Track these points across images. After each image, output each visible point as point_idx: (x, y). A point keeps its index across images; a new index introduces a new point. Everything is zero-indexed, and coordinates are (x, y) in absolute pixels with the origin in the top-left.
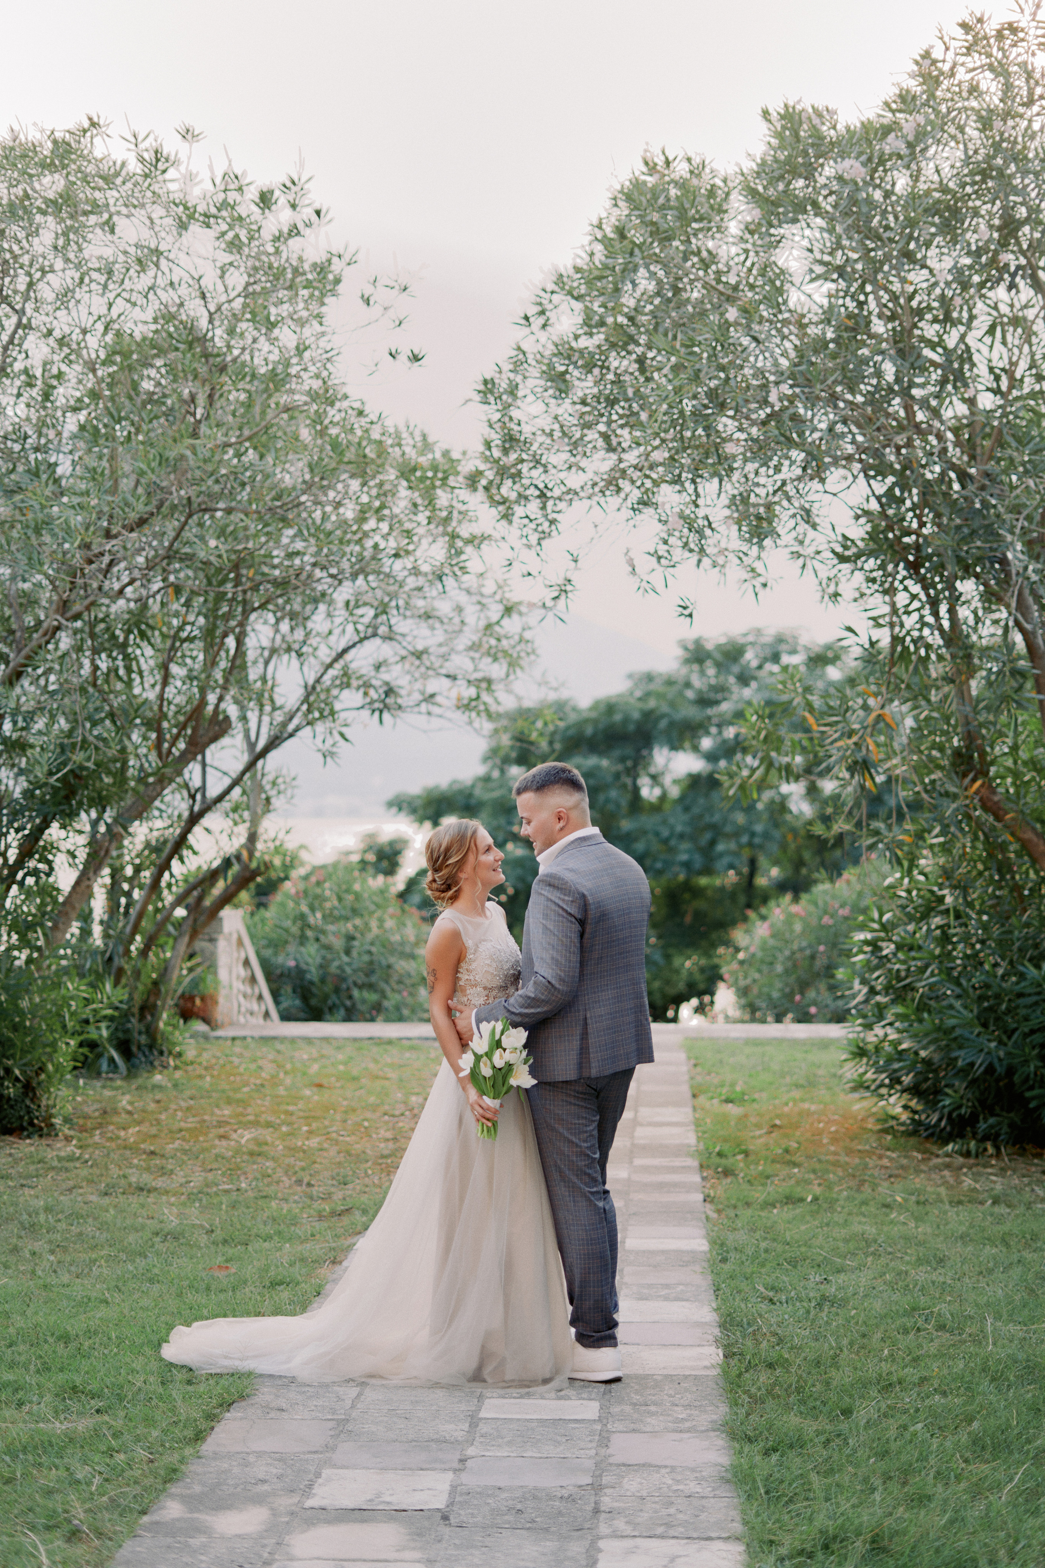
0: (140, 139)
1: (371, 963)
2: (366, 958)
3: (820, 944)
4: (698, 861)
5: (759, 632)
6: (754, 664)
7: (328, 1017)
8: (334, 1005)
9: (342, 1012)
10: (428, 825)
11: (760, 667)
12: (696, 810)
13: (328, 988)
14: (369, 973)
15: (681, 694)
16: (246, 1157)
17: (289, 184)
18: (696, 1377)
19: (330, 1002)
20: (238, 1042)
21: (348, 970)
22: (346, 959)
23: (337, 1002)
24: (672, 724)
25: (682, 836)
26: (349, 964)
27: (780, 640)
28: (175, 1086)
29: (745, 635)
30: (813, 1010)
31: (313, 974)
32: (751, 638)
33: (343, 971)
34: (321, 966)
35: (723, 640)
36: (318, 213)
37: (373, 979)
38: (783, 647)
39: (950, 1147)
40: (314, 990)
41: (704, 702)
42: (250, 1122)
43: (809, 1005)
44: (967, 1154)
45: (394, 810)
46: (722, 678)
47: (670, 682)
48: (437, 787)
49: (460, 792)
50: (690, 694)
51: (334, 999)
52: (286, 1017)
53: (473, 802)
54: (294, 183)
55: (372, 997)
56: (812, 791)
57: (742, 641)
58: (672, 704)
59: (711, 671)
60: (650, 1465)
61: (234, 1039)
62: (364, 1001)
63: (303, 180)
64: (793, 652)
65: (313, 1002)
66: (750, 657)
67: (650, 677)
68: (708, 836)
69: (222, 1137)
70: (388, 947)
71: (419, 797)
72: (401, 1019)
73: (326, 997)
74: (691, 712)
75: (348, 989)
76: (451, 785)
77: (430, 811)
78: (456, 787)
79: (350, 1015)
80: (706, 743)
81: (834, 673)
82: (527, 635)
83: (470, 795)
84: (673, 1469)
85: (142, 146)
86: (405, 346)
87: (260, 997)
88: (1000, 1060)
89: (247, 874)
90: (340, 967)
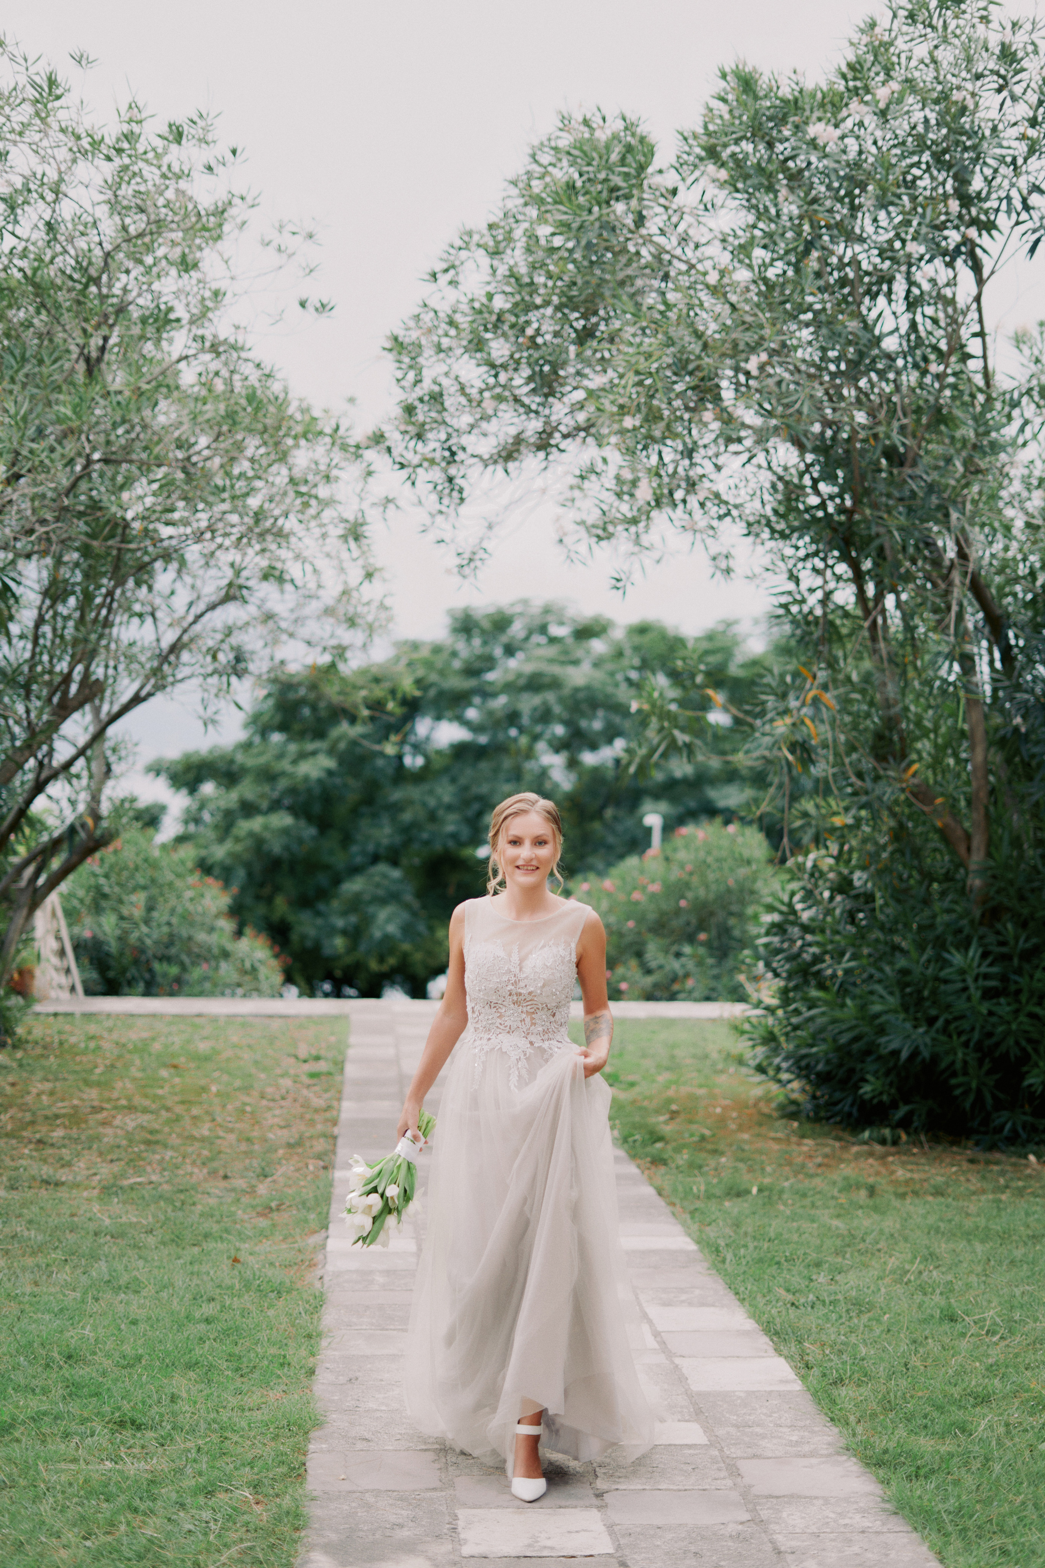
0: (30, 62)
1: (171, 935)
2: (165, 929)
3: (628, 920)
4: (465, 832)
5: (525, 602)
6: (522, 635)
7: (126, 989)
8: (133, 978)
9: (141, 986)
10: (184, 791)
11: (527, 638)
12: (463, 781)
13: (127, 959)
14: (170, 943)
15: (448, 664)
16: (142, 1147)
17: (196, 119)
18: (780, 1394)
19: (129, 975)
20: (60, 1018)
21: (148, 942)
22: (145, 929)
23: (136, 974)
24: (441, 694)
25: (449, 808)
26: (148, 936)
27: (547, 610)
28: (21, 1066)
29: (512, 605)
30: (624, 986)
31: (113, 947)
32: (518, 609)
33: (143, 943)
34: (120, 939)
35: (491, 610)
36: (234, 152)
37: (173, 951)
38: (550, 618)
39: (866, 1134)
40: (112, 963)
41: (472, 671)
42: (124, 1107)
43: (619, 982)
44: (883, 1142)
45: (152, 775)
46: (487, 650)
47: (437, 650)
48: (197, 752)
49: (222, 757)
50: (457, 664)
51: (132, 972)
52: (89, 992)
53: (235, 768)
54: (201, 116)
55: (174, 970)
56: (573, 764)
57: (509, 611)
58: (442, 673)
59: (477, 642)
60: (799, 1497)
61: (56, 1015)
62: (165, 975)
63: (212, 115)
64: (561, 623)
65: (111, 974)
66: (517, 629)
67: (415, 646)
68: (476, 807)
69: (105, 1123)
70: (187, 918)
71: (178, 762)
72: (201, 994)
73: (124, 971)
74: (457, 683)
75: (148, 961)
76: (211, 752)
77: (191, 776)
78: (216, 754)
79: (150, 991)
80: (472, 714)
81: (598, 646)
82: (388, 602)
83: (232, 762)
84: (826, 1501)
85: (32, 70)
86: (315, 295)
87: (68, 971)
88: (926, 1045)
89: (91, 844)
90: (140, 940)
